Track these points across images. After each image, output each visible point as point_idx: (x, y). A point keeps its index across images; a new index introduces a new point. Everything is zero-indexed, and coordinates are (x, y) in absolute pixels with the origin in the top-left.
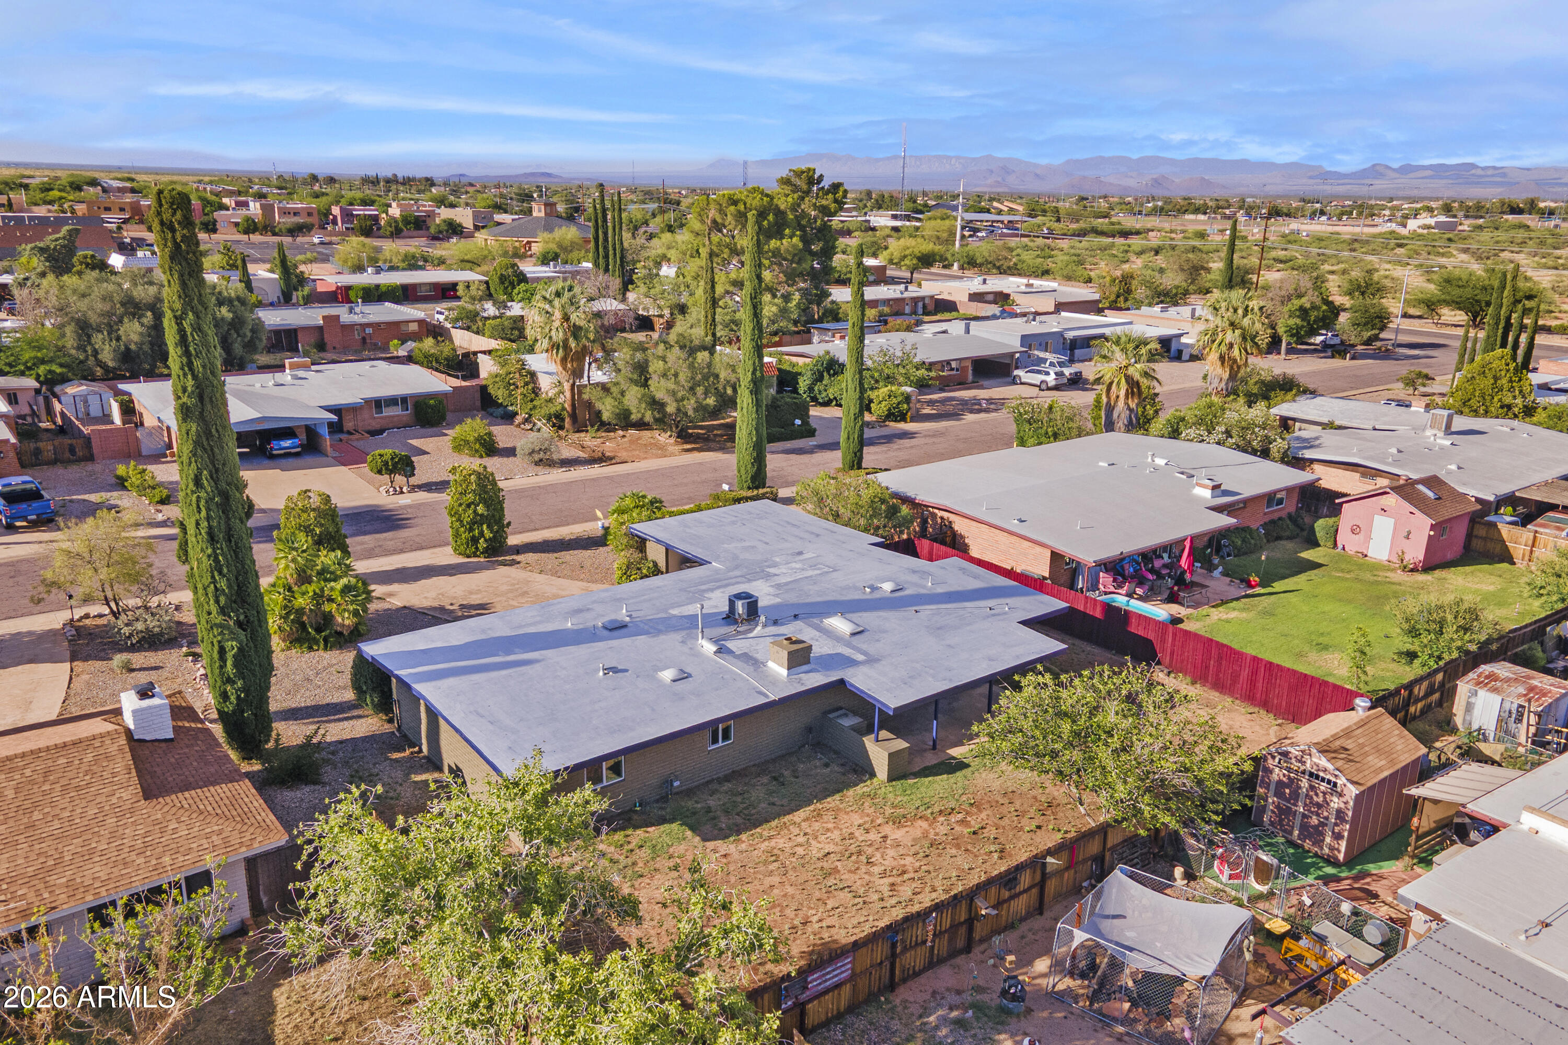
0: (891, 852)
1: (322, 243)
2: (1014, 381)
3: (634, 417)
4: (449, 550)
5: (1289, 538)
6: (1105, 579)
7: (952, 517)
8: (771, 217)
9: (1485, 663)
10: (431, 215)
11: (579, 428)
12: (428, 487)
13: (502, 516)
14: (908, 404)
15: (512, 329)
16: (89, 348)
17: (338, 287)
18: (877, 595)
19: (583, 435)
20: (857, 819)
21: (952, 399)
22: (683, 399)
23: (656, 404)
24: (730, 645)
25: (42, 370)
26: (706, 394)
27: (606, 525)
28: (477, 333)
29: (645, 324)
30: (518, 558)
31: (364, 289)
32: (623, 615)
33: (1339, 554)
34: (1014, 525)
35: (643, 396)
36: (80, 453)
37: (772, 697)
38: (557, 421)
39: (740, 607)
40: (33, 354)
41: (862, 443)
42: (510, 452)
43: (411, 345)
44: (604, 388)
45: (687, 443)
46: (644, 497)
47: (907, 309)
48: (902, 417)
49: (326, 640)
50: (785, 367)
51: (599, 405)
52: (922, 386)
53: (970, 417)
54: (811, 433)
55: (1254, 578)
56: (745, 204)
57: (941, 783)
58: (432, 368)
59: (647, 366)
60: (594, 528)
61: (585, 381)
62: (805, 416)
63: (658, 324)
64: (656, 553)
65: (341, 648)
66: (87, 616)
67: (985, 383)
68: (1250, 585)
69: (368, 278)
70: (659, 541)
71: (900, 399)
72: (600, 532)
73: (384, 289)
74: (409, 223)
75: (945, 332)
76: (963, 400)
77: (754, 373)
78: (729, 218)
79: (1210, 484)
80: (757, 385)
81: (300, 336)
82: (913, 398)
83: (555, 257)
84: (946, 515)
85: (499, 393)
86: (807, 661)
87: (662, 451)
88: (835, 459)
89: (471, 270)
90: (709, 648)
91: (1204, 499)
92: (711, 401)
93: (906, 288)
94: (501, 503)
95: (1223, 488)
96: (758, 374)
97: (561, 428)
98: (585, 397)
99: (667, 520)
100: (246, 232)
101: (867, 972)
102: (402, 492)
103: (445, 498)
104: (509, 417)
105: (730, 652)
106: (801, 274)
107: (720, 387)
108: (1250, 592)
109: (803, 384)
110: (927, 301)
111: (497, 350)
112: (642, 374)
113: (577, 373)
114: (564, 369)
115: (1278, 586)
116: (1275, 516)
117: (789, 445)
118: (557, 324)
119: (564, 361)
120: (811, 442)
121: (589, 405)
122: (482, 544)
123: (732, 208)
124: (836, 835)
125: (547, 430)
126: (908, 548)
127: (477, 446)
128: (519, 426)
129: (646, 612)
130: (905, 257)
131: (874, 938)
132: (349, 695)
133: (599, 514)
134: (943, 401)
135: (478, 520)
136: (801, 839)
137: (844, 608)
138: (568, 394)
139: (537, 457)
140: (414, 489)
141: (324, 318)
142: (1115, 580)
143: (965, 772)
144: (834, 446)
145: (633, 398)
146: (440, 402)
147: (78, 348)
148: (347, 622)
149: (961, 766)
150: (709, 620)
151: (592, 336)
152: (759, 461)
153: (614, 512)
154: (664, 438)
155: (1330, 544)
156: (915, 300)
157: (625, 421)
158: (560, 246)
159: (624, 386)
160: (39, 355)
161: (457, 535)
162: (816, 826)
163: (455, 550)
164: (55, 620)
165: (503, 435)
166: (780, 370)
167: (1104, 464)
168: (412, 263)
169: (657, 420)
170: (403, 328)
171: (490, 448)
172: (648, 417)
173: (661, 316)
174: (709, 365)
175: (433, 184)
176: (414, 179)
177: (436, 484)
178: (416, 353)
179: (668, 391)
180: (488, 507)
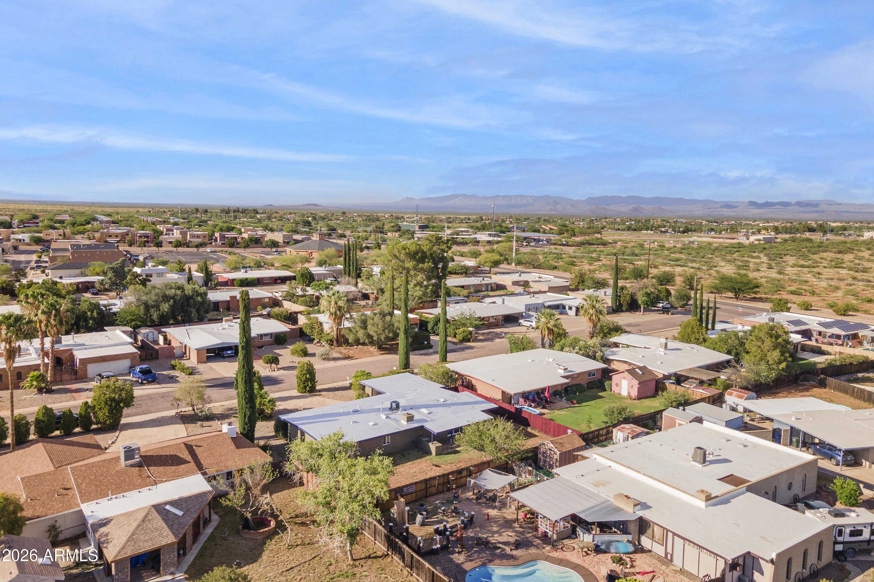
0: (433, 472)
1: (211, 252)
2: (519, 325)
3: (361, 341)
4: (296, 391)
5: (597, 388)
6: (521, 400)
7: (472, 379)
8: (420, 255)
9: (623, 424)
10: (263, 236)
11: (339, 344)
12: (284, 369)
13: (315, 379)
14: (471, 335)
15: (310, 302)
16: (148, 315)
17: (229, 279)
18: (438, 403)
19: (341, 348)
20: (425, 465)
21: (493, 332)
22: (380, 334)
23: (370, 336)
24: (390, 416)
25: (133, 323)
26: (389, 332)
27: (351, 382)
28: (294, 303)
29: (366, 297)
30: (321, 393)
31: (240, 280)
32: (358, 408)
33: (612, 394)
34: (490, 382)
35: (365, 333)
36: (154, 356)
37: (402, 430)
38: (331, 342)
39: (394, 405)
40: (131, 318)
41: (446, 352)
42: (313, 355)
43: (268, 309)
44: (349, 329)
45: (382, 351)
46: (365, 372)
47: (484, 289)
48: (469, 341)
49: (262, 418)
50: (423, 319)
51: (347, 336)
52: (477, 327)
53: (498, 340)
54: (431, 347)
55: (575, 402)
56: (409, 249)
57: (451, 456)
58: (278, 320)
59: (367, 322)
60: (347, 383)
61: (342, 327)
62: (428, 340)
63: (372, 297)
64: (368, 391)
65: (266, 421)
66: (181, 412)
67: (507, 325)
68: (574, 404)
69: (241, 275)
70: (369, 387)
71: (467, 333)
72: (348, 385)
73: (249, 280)
74: (252, 241)
75: (494, 303)
76: (496, 333)
77: (405, 327)
78: (402, 255)
79: (563, 368)
80: (406, 332)
81: (220, 304)
82: (473, 333)
83: (325, 262)
84: (470, 378)
85: (307, 331)
86: (413, 420)
87: (372, 354)
88: (437, 358)
89: (287, 270)
90: (384, 417)
91: (561, 374)
92: (391, 335)
93: (483, 279)
94: (314, 374)
95: (568, 369)
96: (407, 327)
97: (332, 345)
98: (342, 333)
99: (373, 379)
100: (176, 246)
101: (420, 491)
102: (274, 371)
103: (295, 373)
104: (311, 341)
105: (390, 418)
106: (433, 277)
107: (395, 330)
108: (573, 406)
109: (430, 326)
110: (492, 285)
111: (304, 311)
112: (364, 324)
113: (339, 324)
114: (335, 322)
115: (584, 404)
116: (592, 380)
117: (422, 352)
118: (332, 306)
119: (334, 319)
120: (431, 351)
121: (343, 336)
122: (308, 388)
123: (404, 251)
124: (418, 468)
125: (327, 347)
126: (456, 389)
127: (301, 353)
128: (315, 344)
129: (365, 407)
130: (487, 262)
131: (421, 482)
132: (274, 434)
133: (348, 378)
134: (488, 334)
135: (307, 380)
136: (408, 469)
137: (426, 406)
138: (335, 332)
139: (323, 357)
140: (279, 369)
141: (231, 297)
142: (525, 401)
143: (460, 454)
144: (436, 353)
145: (361, 334)
146: (285, 335)
147: (144, 315)
148: (269, 412)
149: (458, 452)
150: (384, 410)
151: (345, 310)
152: (407, 359)
153: (354, 377)
154: (373, 349)
155: (609, 390)
156: (487, 285)
157: (358, 342)
158: (327, 256)
159: (357, 329)
160: (133, 318)
161: (299, 386)
162: (413, 466)
163: (298, 391)
164: (172, 413)
165: (311, 348)
166: (420, 320)
167: (530, 361)
168: (259, 266)
169: (370, 342)
170: (263, 300)
171: (305, 353)
172: (367, 341)
173: (373, 293)
174: (390, 321)
175: (257, 213)
176: (248, 210)
177: (287, 367)
178: (272, 313)
179: (374, 331)
180: (310, 375)
